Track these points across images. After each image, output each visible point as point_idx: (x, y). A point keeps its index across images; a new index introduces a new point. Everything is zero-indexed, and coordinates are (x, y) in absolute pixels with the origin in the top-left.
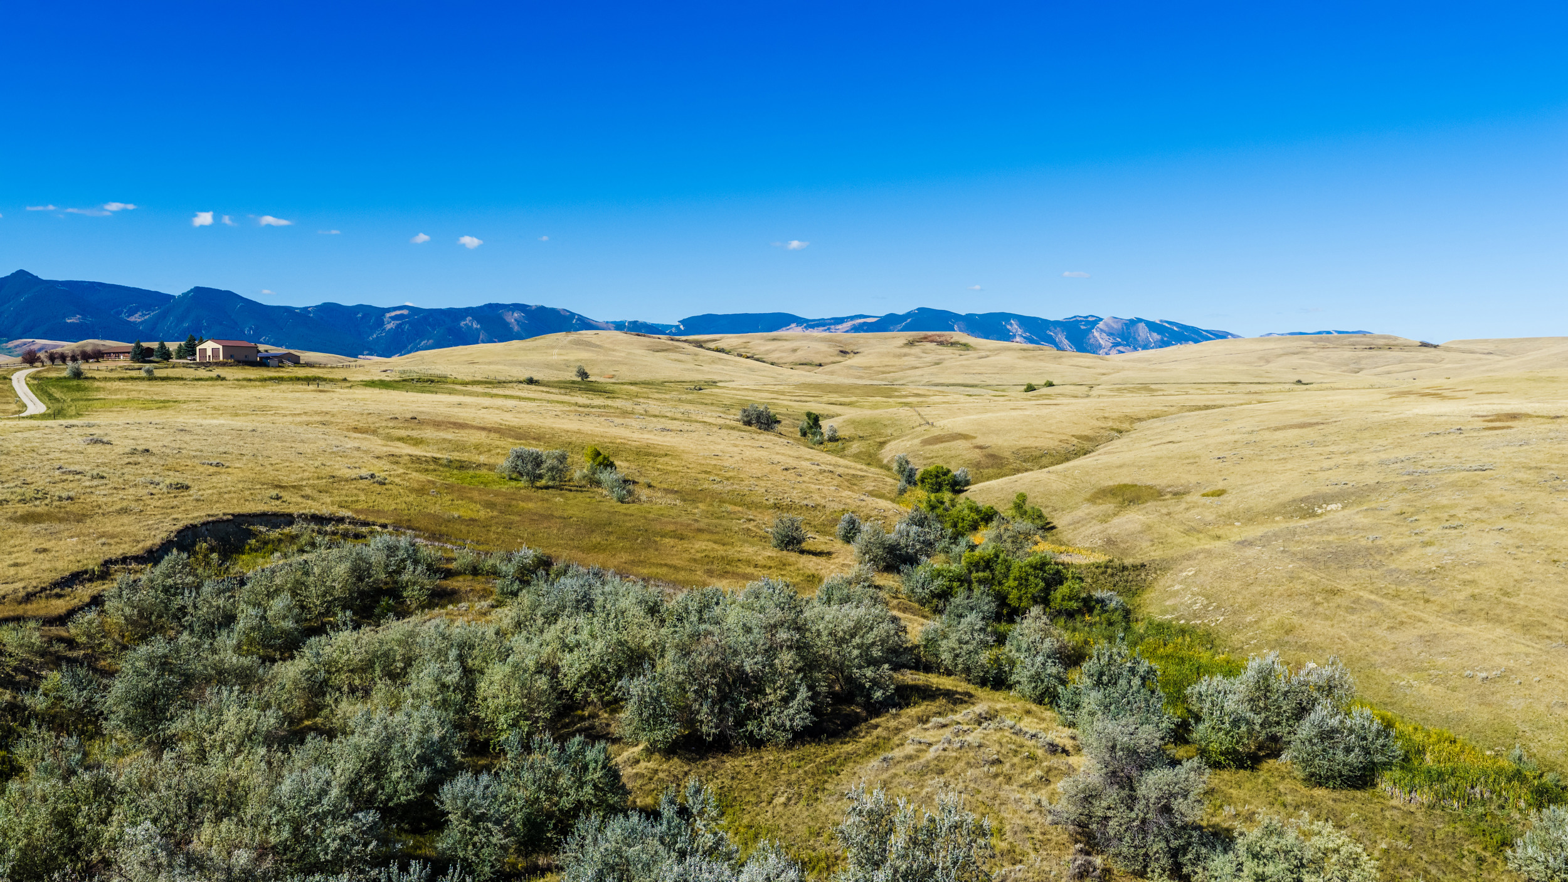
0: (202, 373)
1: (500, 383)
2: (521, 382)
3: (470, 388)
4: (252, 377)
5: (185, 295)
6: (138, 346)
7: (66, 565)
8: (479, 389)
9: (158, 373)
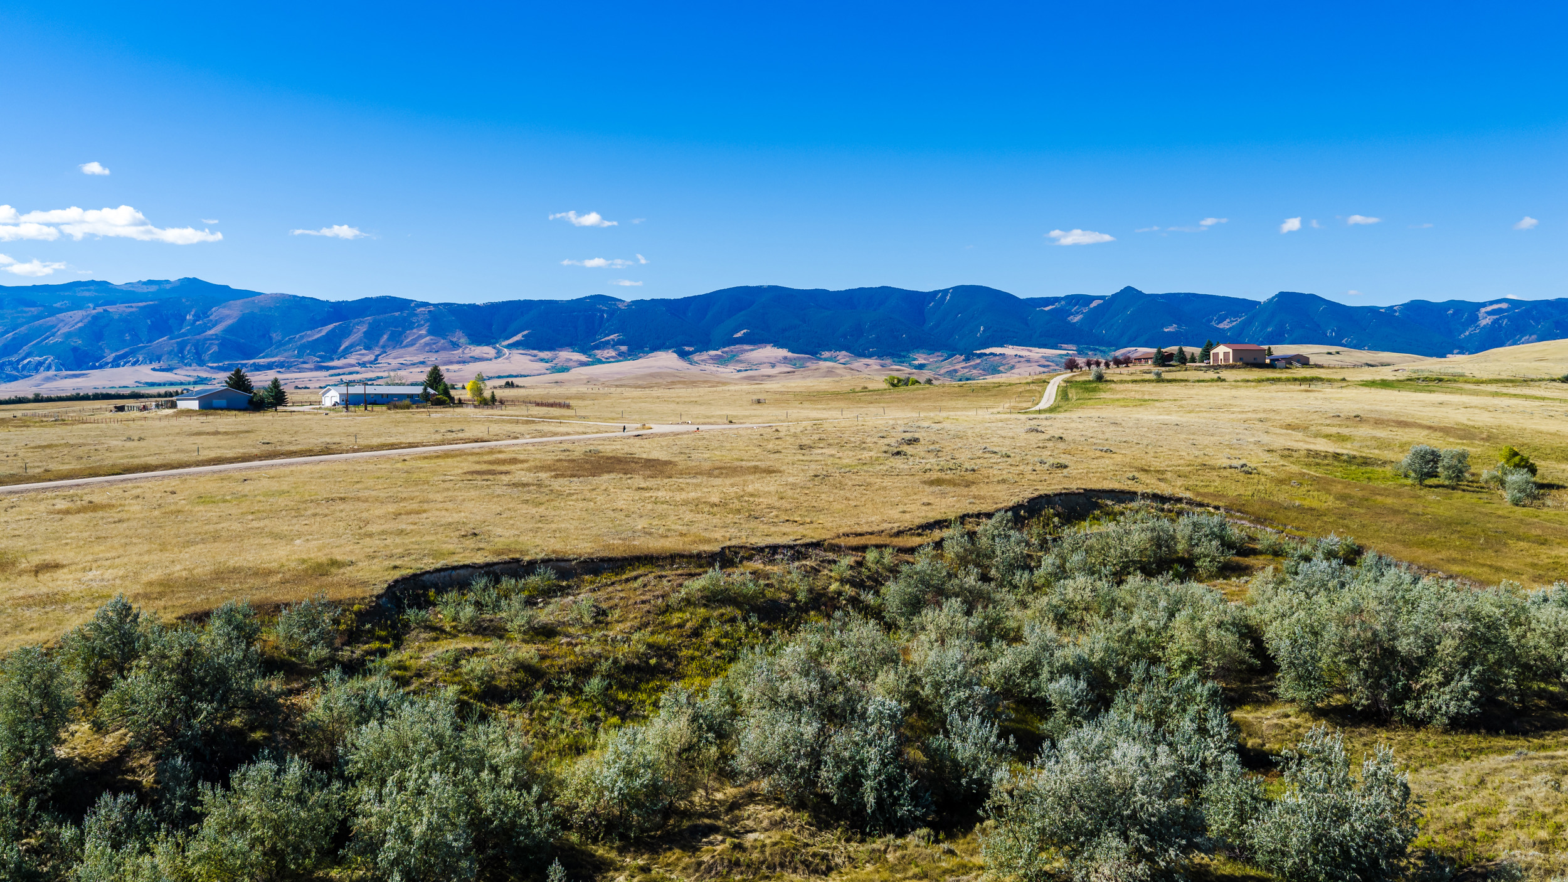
0: (1211, 375)
1: (1526, 381)
2: (1554, 380)
3: (1483, 387)
4: (1251, 378)
5: (1270, 301)
6: (1159, 352)
7: (933, 515)
8: (1493, 388)
9: (1165, 376)
